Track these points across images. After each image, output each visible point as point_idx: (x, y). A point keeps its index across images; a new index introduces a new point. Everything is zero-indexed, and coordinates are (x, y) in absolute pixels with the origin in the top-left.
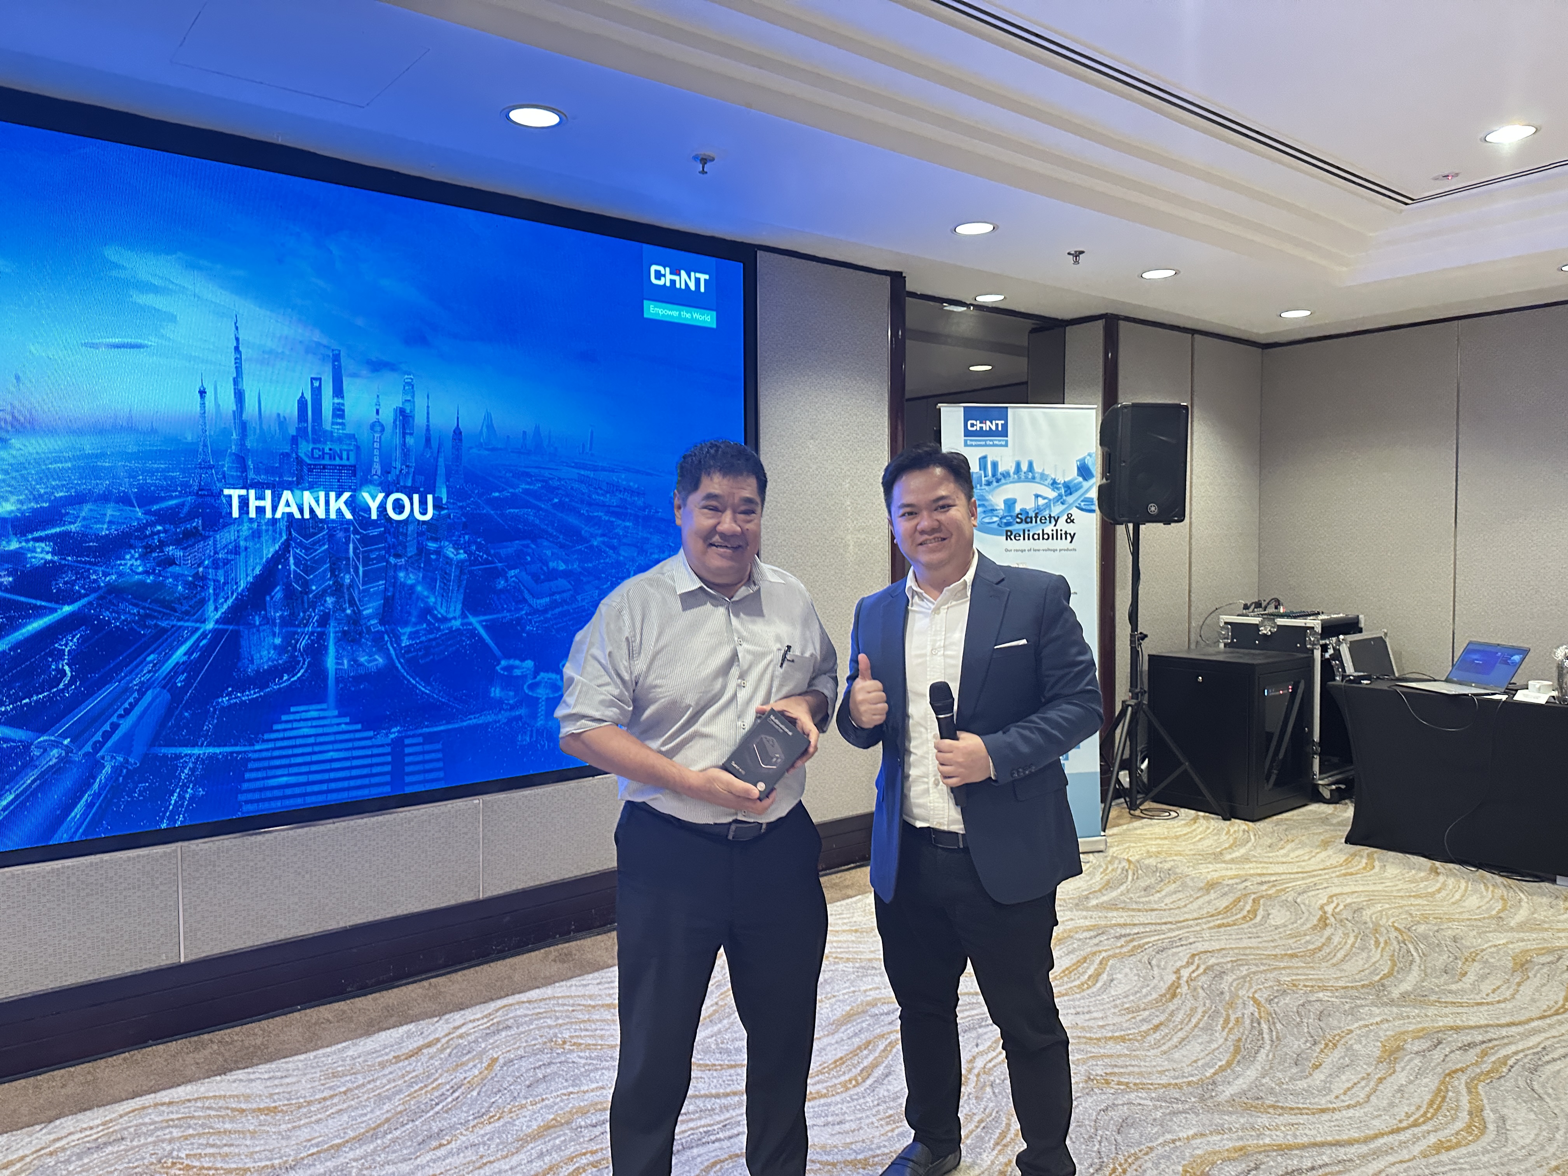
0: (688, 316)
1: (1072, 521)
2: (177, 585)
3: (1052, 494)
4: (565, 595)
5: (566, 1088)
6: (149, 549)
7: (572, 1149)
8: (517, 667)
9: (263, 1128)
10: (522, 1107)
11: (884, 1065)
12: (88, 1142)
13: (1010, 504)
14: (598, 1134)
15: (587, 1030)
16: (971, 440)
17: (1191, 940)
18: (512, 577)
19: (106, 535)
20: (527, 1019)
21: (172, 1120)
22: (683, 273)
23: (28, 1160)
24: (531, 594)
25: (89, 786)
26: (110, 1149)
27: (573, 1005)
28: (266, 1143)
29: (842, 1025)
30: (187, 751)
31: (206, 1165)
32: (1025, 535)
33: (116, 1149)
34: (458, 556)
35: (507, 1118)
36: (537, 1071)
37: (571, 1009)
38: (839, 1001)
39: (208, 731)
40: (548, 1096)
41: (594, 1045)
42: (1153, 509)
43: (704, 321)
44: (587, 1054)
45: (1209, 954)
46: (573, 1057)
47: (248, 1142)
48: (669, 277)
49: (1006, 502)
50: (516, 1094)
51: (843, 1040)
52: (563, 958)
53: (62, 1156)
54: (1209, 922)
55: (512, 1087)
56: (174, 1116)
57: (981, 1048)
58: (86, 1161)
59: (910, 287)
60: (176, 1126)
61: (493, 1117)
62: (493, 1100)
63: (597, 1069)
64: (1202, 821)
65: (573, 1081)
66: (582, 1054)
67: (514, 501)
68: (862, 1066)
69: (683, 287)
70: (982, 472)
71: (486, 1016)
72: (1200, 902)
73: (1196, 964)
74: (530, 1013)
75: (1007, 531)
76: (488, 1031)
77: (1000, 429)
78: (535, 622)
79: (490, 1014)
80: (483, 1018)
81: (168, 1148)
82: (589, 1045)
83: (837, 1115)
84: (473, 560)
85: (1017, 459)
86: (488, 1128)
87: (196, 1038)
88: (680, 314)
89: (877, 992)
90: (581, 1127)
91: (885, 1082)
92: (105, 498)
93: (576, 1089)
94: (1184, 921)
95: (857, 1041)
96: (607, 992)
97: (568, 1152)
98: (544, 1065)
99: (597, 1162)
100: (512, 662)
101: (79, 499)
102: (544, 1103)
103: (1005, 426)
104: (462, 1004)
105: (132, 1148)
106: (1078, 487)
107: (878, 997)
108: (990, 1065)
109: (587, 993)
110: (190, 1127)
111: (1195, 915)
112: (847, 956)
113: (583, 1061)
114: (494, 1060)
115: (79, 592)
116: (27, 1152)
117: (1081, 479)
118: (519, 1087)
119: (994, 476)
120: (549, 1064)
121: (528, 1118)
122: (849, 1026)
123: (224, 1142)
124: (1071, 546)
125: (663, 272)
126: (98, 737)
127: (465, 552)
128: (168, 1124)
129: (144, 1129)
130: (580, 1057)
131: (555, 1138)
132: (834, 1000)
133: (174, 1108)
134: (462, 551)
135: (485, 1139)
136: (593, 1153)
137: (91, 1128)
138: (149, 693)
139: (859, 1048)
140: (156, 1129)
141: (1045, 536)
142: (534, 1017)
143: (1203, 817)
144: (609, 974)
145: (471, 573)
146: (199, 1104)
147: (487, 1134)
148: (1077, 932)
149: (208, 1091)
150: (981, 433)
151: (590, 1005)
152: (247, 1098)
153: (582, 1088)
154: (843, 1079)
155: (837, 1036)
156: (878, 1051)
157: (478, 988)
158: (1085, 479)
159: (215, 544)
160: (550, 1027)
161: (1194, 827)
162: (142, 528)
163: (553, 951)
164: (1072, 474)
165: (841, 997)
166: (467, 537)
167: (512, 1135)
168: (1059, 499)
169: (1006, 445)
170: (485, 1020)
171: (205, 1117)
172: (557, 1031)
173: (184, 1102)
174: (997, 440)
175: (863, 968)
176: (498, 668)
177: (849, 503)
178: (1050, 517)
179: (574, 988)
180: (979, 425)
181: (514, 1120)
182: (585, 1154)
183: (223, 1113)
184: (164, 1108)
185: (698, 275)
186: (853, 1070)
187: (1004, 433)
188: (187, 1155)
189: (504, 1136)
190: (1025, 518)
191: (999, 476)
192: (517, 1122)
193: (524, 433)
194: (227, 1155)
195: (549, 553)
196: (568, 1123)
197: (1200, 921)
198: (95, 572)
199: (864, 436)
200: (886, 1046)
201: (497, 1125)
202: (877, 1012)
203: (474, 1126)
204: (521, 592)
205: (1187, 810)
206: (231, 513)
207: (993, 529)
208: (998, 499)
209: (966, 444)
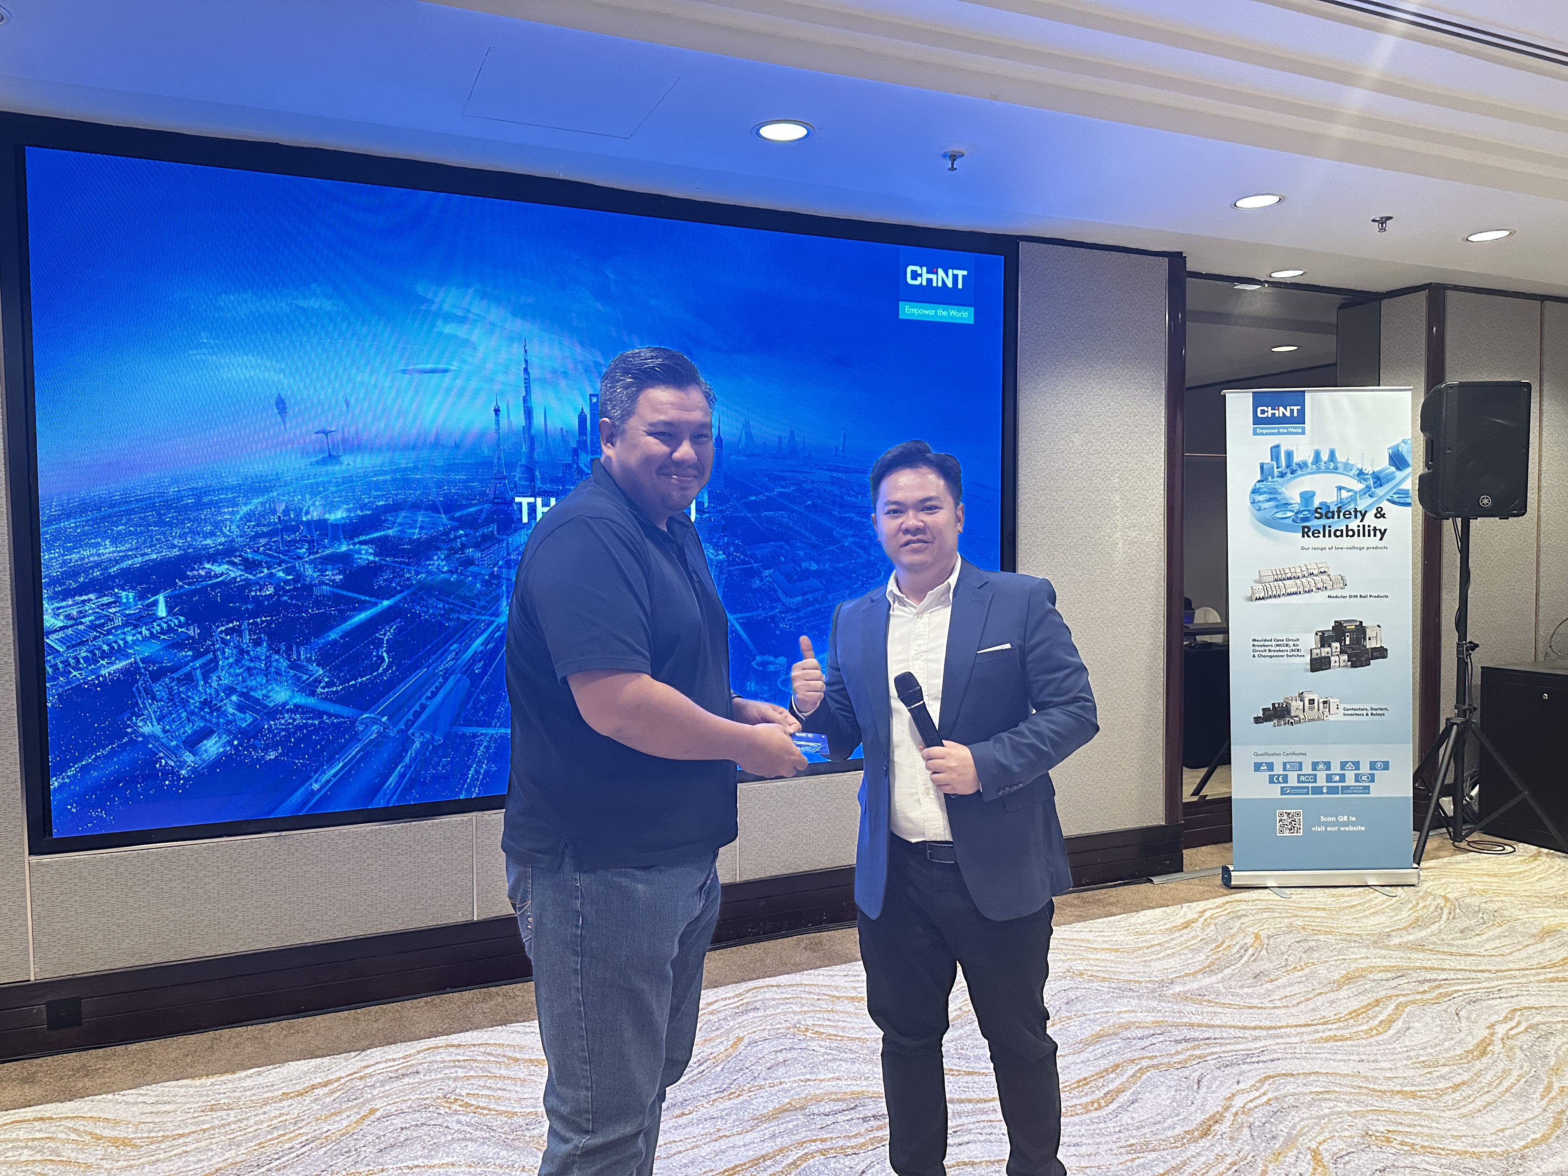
0: (945, 313)
1: (1383, 516)
2: (475, 583)
3: (1359, 486)
4: (816, 594)
5: (803, 1074)
6: (453, 551)
7: (803, 1135)
8: (772, 663)
9: (532, 1078)
10: (761, 1087)
11: (1131, 1091)
12: (390, 1072)
13: (1307, 497)
14: (829, 1123)
15: (829, 1020)
16: (1261, 428)
17: (1513, 993)
18: (767, 577)
19: (418, 539)
20: (774, 1003)
21: (458, 1061)
22: (940, 271)
23: (343, 1081)
24: (784, 593)
25: (401, 758)
26: (406, 1080)
27: (819, 994)
28: (533, 1092)
29: (1089, 1045)
30: (483, 730)
31: (482, 1105)
32: (1326, 532)
33: (411, 1081)
34: (718, 557)
35: (745, 1097)
36: (779, 1054)
37: (816, 997)
38: (1090, 1020)
39: (500, 713)
40: (786, 1080)
41: (834, 1035)
42: (1485, 501)
43: (961, 318)
44: (827, 1044)
45: (1534, 1011)
46: (814, 1045)
47: (518, 1089)
48: (926, 276)
49: (1302, 495)
50: (756, 1075)
51: (1089, 1060)
52: (814, 948)
53: (369, 1081)
54: (1539, 974)
55: (753, 1067)
56: (461, 1058)
57: (1242, 1086)
58: (387, 1088)
59: (1190, 267)
60: (461, 1067)
61: (732, 1093)
62: (735, 1078)
63: (835, 1059)
64: (1544, 858)
65: (812, 1068)
66: (823, 1043)
67: (769, 504)
68: (1107, 1089)
69: (940, 285)
70: (1275, 463)
71: (736, 996)
72: (1530, 950)
73: (1516, 1021)
74: (777, 997)
75: (1304, 527)
76: (737, 1011)
77: (1295, 415)
78: (788, 620)
79: (741, 994)
80: (733, 997)
81: (453, 1085)
82: (830, 1035)
83: (1074, 1136)
84: (731, 561)
85: (1316, 448)
86: (728, 1104)
87: (485, 990)
88: (936, 313)
89: (1132, 1015)
90: (814, 1114)
91: (1130, 1109)
92: (416, 506)
93: (814, 1077)
94: (1506, 971)
95: (1104, 1063)
96: (853, 984)
97: (798, 1137)
98: (785, 1049)
99: (825, 1150)
100: (766, 658)
101: (395, 508)
102: (781, 1087)
103: (1302, 412)
104: (716, 981)
105: (425, 1082)
106: (1390, 478)
107: (1132, 1020)
108: (1252, 1105)
109: (833, 983)
110: (472, 1069)
111: (1522, 965)
112: (1103, 975)
113: (823, 1050)
114: (740, 1039)
115: (395, 588)
116: (343, 1075)
117: (1393, 469)
118: (760, 1068)
119: (1287, 467)
120: (790, 1049)
121: (765, 1099)
122: (1098, 1046)
123: (499, 1086)
124: (1381, 544)
125: (919, 272)
126: (410, 716)
127: (724, 553)
128: (456, 1064)
129: (435, 1066)
130: (821, 1046)
131: (788, 1122)
132: (1084, 1018)
133: (461, 1051)
134: (721, 552)
135: (724, 1113)
136: (823, 1141)
137: (394, 1060)
138: (452, 678)
139: (1106, 1070)
140: (445, 1067)
141: (1350, 533)
142: (781, 1001)
143: (1547, 854)
144: (856, 968)
145: (729, 572)
146: (482, 1050)
147: (725, 1109)
148: (1371, 972)
149: (490, 1038)
150: (1273, 420)
151: (834, 996)
152: (522, 1048)
153: (819, 1077)
154: (1084, 1100)
155: (1084, 1056)
156: (1126, 1076)
157: (733, 967)
158: (1398, 469)
159: (507, 547)
160: (794, 1013)
161: (1533, 865)
162: (446, 533)
163: (805, 939)
164: (1382, 464)
165: (1092, 1016)
166: (726, 539)
167: (749, 1113)
168: (1367, 491)
169: (1303, 433)
170: (736, 999)
171: (485, 1062)
172: (801, 1017)
173: (470, 1046)
174: (1291, 428)
175: (1120, 989)
176: (753, 663)
177: (1118, 499)
178: (1356, 511)
179: (821, 977)
180: (1270, 412)
181: (752, 1100)
182: (815, 1141)
183: (501, 1059)
184: (452, 1049)
185: (956, 272)
186: (1097, 1092)
187: (1300, 419)
188: (467, 1094)
189: (741, 1113)
190: (1325, 512)
191: (1294, 467)
192: (754, 1102)
193: (780, 438)
194: (499, 1098)
195: (801, 553)
196: (802, 1108)
197: (1527, 972)
198: (409, 571)
199: (1137, 427)
200: (1136, 1072)
201: (736, 1102)
202: (1129, 1036)
203: (714, 1100)
204: (776, 591)
205: (1526, 845)
206: (521, 519)
207: (1289, 525)
208: (1293, 492)
209: (1255, 433)
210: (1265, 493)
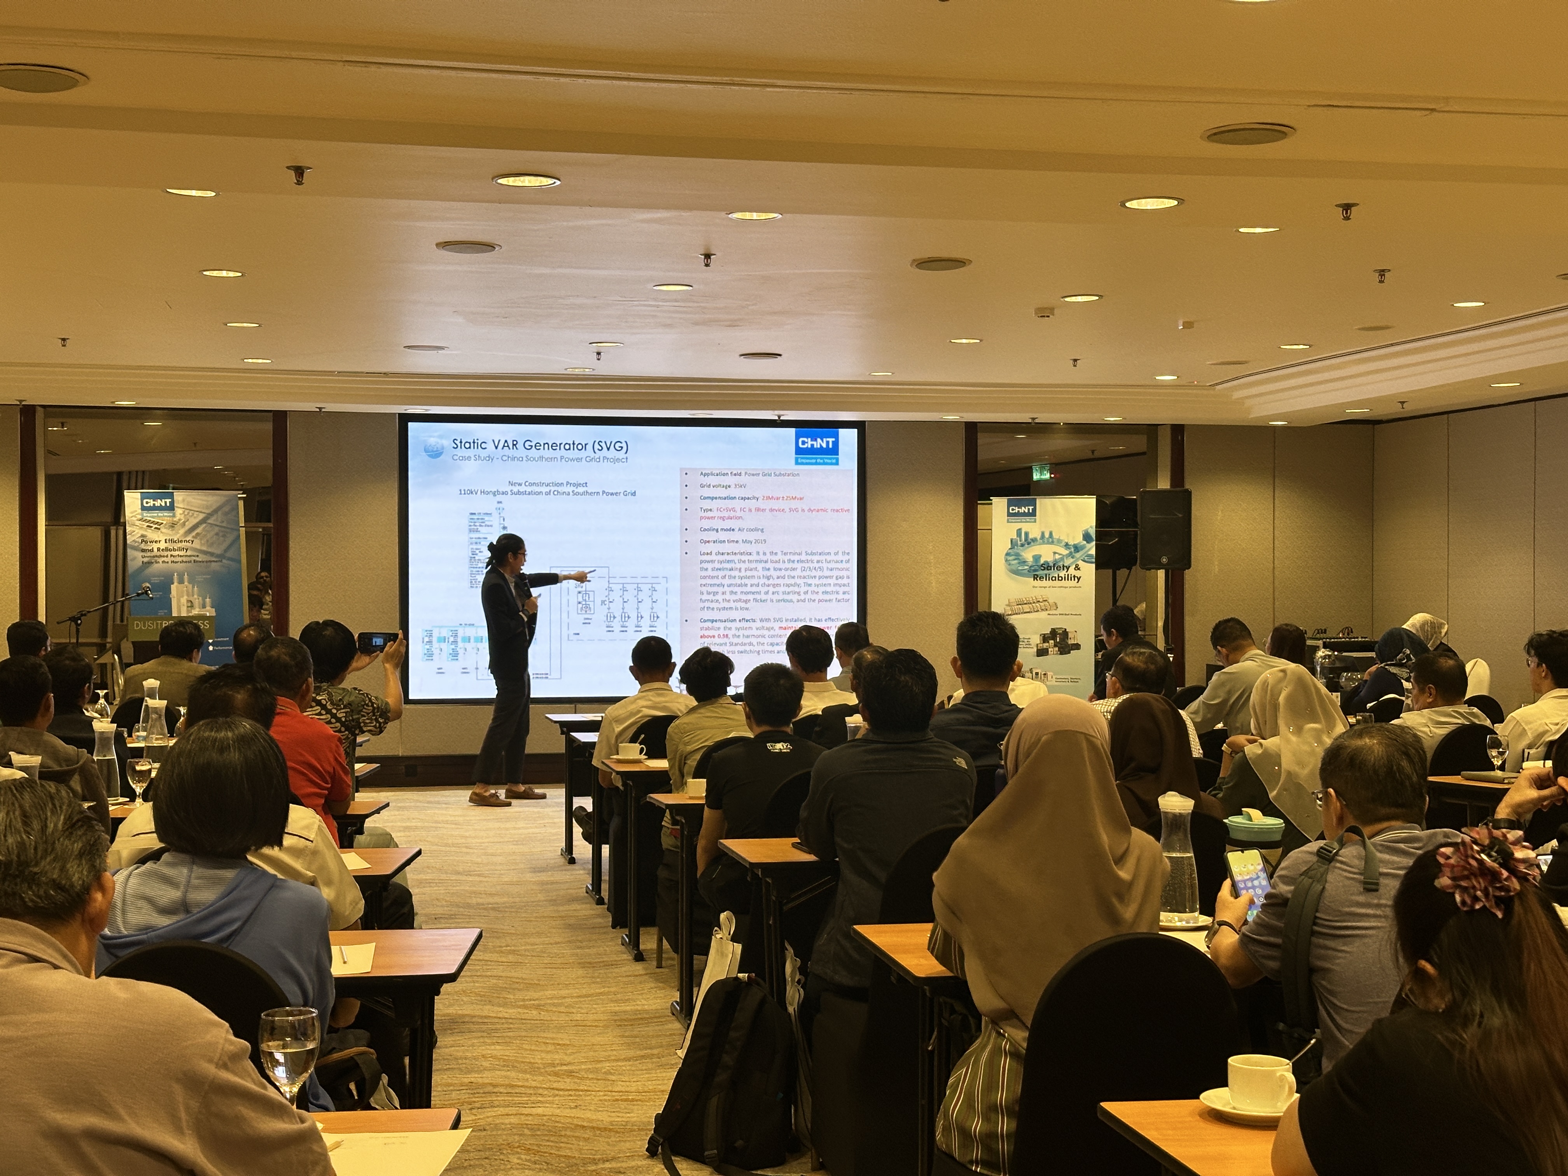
3: (1066, 552)
13: (1037, 558)
16: (1011, 519)
42: (1165, 560)
77: (1031, 512)
85: (1042, 530)
103: (1034, 510)
106: (1083, 547)
119: (1026, 540)
141: (1060, 578)
150: (1019, 514)
158: (1088, 542)
164: (1079, 539)
168: (1071, 555)
169: (1035, 522)
174: (1028, 519)
180: (1017, 509)
187: (1033, 514)
190: (1047, 567)
191: (1029, 540)
207: (1025, 574)
208: (1028, 555)
209: (1008, 522)
210: (1012, 555)
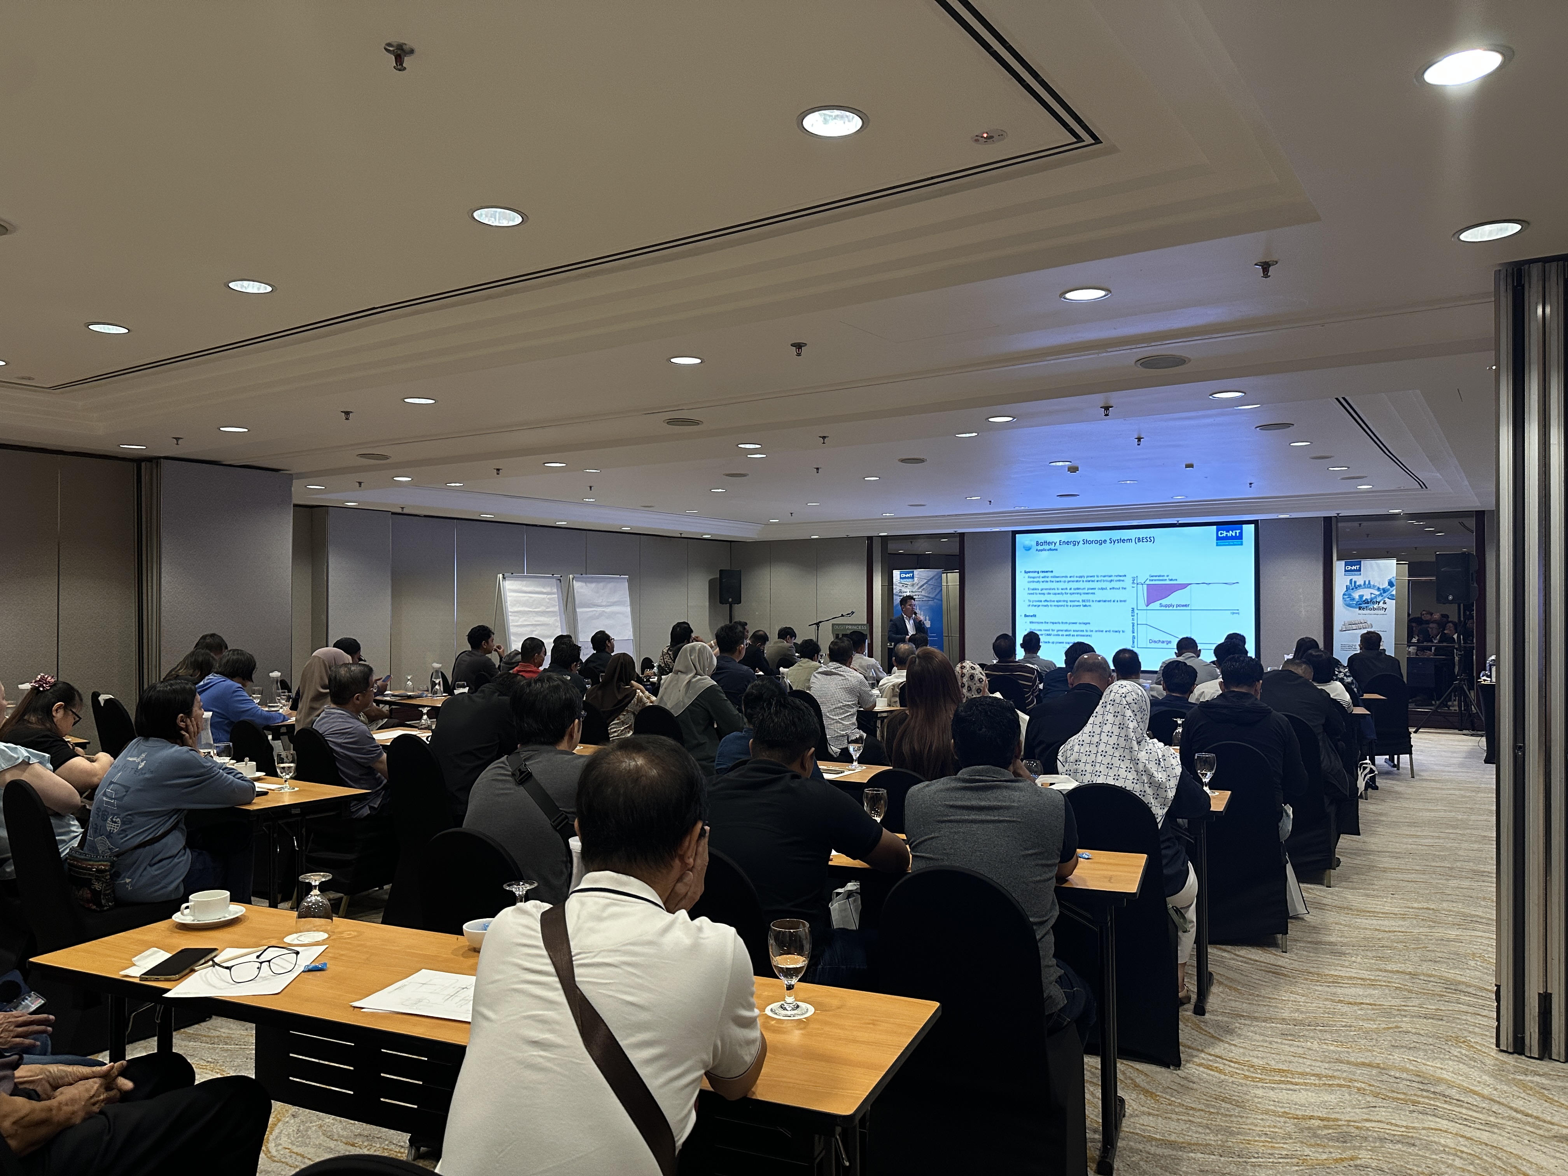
3: (1378, 593)
16: (1346, 574)
32: (1366, 608)
70: (1349, 585)
75: (1360, 607)
77: (1358, 569)
103: (1360, 568)
117: (1389, 586)
141: (1374, 609)
150: (1351, 571)
164: (1386, 585)
168: (1381, 595)
169: (1361, 575)
174: (1357, 573)
178: (1376, 601)
187: (1360, 570)
190: (1366, 602)
191: (1357, 586)
207: (1354, 606)
208: (1356, 595)
210: (1346, 595)
